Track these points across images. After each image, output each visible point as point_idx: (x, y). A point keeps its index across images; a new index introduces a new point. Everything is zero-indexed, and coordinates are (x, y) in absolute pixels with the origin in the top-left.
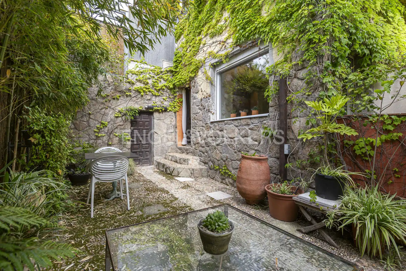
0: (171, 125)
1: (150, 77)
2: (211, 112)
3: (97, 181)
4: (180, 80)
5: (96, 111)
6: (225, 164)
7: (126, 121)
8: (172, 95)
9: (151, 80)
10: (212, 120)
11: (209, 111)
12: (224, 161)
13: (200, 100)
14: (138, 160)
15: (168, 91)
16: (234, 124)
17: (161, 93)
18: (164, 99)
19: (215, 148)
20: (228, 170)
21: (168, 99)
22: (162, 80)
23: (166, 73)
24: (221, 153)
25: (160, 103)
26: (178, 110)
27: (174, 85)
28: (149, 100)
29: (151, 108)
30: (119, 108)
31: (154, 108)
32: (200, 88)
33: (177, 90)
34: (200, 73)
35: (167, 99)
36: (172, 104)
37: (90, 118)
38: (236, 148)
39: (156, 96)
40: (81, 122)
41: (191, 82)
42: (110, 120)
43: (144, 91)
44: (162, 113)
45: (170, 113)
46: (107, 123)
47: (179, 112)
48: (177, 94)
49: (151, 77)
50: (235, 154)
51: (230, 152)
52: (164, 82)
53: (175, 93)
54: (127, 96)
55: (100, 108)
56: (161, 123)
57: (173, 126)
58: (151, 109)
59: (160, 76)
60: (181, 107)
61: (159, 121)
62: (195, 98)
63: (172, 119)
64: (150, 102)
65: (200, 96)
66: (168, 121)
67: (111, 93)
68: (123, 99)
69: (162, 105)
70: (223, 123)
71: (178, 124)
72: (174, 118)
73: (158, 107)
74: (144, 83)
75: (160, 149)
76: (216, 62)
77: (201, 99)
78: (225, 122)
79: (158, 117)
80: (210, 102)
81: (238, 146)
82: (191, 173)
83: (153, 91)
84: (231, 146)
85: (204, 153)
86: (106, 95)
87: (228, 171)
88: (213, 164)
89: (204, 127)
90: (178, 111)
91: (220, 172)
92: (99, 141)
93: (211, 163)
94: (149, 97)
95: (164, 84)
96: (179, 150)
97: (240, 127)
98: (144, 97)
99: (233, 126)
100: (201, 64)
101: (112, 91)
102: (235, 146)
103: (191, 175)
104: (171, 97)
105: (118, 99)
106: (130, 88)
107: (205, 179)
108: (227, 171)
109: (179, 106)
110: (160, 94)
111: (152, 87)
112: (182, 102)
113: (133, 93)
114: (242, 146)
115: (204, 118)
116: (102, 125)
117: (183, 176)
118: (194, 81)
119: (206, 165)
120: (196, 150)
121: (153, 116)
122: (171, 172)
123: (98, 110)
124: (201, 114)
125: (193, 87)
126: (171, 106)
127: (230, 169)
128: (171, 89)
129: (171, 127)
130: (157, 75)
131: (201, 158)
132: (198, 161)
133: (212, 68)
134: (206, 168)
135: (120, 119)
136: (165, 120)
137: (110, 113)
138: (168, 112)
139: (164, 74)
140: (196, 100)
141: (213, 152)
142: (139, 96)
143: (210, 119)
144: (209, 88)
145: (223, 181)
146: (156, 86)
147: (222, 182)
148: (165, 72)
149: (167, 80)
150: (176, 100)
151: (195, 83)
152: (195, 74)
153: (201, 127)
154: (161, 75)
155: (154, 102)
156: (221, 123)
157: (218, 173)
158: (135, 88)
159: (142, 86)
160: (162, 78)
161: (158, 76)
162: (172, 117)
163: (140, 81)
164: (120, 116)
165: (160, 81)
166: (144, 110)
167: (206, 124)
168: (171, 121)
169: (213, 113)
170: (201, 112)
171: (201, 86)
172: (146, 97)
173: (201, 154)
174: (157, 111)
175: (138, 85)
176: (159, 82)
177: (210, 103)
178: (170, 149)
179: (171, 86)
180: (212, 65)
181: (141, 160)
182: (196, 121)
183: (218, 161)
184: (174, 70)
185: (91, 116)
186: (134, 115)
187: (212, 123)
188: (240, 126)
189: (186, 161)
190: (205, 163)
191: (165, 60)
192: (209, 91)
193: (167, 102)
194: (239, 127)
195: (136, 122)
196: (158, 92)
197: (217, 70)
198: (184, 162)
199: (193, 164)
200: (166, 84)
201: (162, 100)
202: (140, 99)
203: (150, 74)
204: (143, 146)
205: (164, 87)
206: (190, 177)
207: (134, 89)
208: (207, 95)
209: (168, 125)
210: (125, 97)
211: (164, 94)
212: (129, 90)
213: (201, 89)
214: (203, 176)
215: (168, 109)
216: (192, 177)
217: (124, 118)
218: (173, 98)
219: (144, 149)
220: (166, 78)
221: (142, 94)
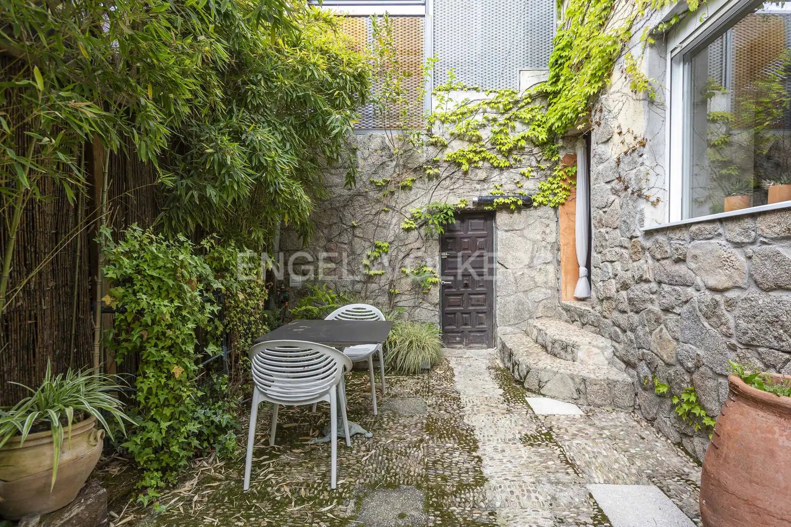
0: (544, 243)
1: (486, 123)
2: (647, 198)
3: (263, 399)
4: (562, 115)
5: (367, 220)
6: (692, 382)
7: (427, 238)
8: (545, 160)
9: (489, 129)
10: (649, 225)
11: (640, 196)
12: (689, 371)
13: (614, 164)
14: (458, 332)
15: (536, 150)
16: (728, 236)
17: (515, 160)
18: (523, 175)
19: (658, 321)
20: (703, 408)
21: (534, 174)
22: (517, 124)
23: (528, 103)
24: (677, 340)
25: (512, 187)
26: (563, 201)
27: (550, 130)
28: (484, 181)
29: (490, 202)
30: (412, 210)
31: (495, 200)
32: (614, 124)
33: (561, 143)
34: (616, 74)
35: (532, 174)
36: (547, 185)
37: (354, 236)
38: (732, 331)
39: (501, 169)
40: (339, 245)
41: (593, 113)
42: (393, 238)
43: (470, 161)
44: (519, 212)
45: (540, 212)
46: (386, 244)
47: (566, 207)
48: (561, 155)
49: (488, 121)
50: (732, 355)
51: (709, 341)
52: (525, 127)
53: (554, 153)
54: (430, 177)
55: (374, 212)
56: (516, 238)
57: (549, 247)
58: (488, 205)
59: (511, 113)
60: (571, 191)
61: (509, 234)
62: (601, 161)
63: (548, 226)
64: (486, 186)
65: (614, 149)
66: (534, 233)
67: (395, 175)
68: (421, 186)
69: (519, 191)
70: (686, 235)
71: (562, 242)
72: (553, 225)
73: (505, 197)
74: (470, 141)
75: (512, 307)
76: (666, 21)
77: (619, 159)
78: (693, 228)
79: (506, 224)
80: (642, 164)
81: (743, 324)
82: (578, 391)
83: (493, 156)
84: (715, 319)
85: (624, 331)
86: (385, 181)
87: (703, 413)
88: (653, 373)
89: (625, 248)
90: (563, 204)
91: (673, 406)
92: (373, 286)
93: (646, 369)
94: (482, 174)
95: (522, 134)
96: (564, 312)
97: (756, 248)
98: (471, 175)
99: (724, 243)
100: (619, 46)
101: (397, 170)
102: (732, 324)
103: (575, 396)
104: (543, 167)
105: (410, 189)
106: (437, 158)
107: (622, 415)
108: (697, 411)
109: (565, 189)
110: (513, 162)
111: (490, 146)
112: (574, 177)
113: (443, 169)
114: (758, 326)
115: (624, 218)
116: (377, 250)
117: (553, 394)
118: (598, 106)
119: (631, 371)
120: (604, 317)
121: (495, 223)
122: (521, 378)
123: (371, 217)
124: (618, 208)
125: (596, 127)
126: (544, 191)
127: (708, 406)
128: (543, 145)
129: (545, 247)
130: (503, 114)
131: (617, 345)
132: (609, 353)
133: (652, 46)
134: (630, 380)
135: (415, 233)
136: (526, 232)
137: (394, 221)
138: (535, 208)
139: (523, 107)
140: (605, 164)
141: (651, 333)
142: (459, 174)
143: (642, 221)
144: (642, 116)
145: (685, 441)
146: (500, 144)
147: (679, 444)
148: (526, 101)
149: (532, 120)
150: (555, 173)
151: (601, 111)
152: (600, 84)
153: (617, 249)
154: (514, 110)
155: (497, 184)
156: (678, 234)
157: (666, 406)
158: (448, 157)
159: (466, 147)
160: (517, 117)
161: (507, 116)
162: (547, 222)
163: (460, 137)
164: (413, 227)
165: (514, 128)
166: (471, 207)
167: (631, 238)
168: (544, 232)
169: (652, 199)
170: (617, 201)
171: (619, 117)
172: (476, 175)
173: (616, 332)
174: (505, 207)
175: (456, 148)
176: (509, 131)
177: (642, 168)
178: (541, 308)
179: (543, 136)
180: (651, 35)
181: (466, 332)
182: (603, 230)
183: (668, 365)
184: (550, 89)
185: (358, 232)
186: (444, 222)
187: (649, 233)
188: (753, 243)
189: (569, 350)
190: (629, 364)
191: (526, 68)
192: (640, 128)
193: (532, 181)
194: (749, 250)
195: (454, 238)
196: (507, 158)
197: (671, 47)
198: (563, 353)
199: (591, 362)
200: (528, 132)
201: (518, 178)
202: (461, 182)
203: (486, 115)
204: (471, 299)
205: (523, 143)
206: (575, 401)
207: (445, 159)
208: (634, 143)
209: (534, 242)
210: (426, 180)
211: (524, 162)
212: (435, 163)
213: (619, 127)
214: (616, 406)
215: (534, 200)
216: (581, 401)
217: (423, 231)
218: (550, 168)
219: (473, 305)
220: (529, 116)
221: (465, 167)
